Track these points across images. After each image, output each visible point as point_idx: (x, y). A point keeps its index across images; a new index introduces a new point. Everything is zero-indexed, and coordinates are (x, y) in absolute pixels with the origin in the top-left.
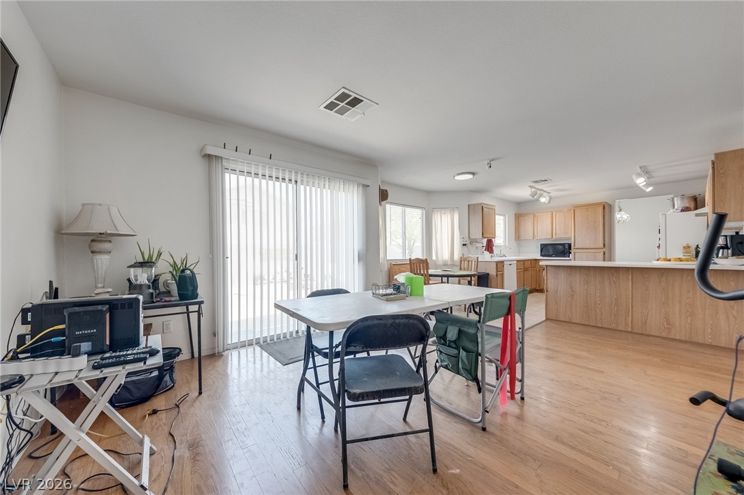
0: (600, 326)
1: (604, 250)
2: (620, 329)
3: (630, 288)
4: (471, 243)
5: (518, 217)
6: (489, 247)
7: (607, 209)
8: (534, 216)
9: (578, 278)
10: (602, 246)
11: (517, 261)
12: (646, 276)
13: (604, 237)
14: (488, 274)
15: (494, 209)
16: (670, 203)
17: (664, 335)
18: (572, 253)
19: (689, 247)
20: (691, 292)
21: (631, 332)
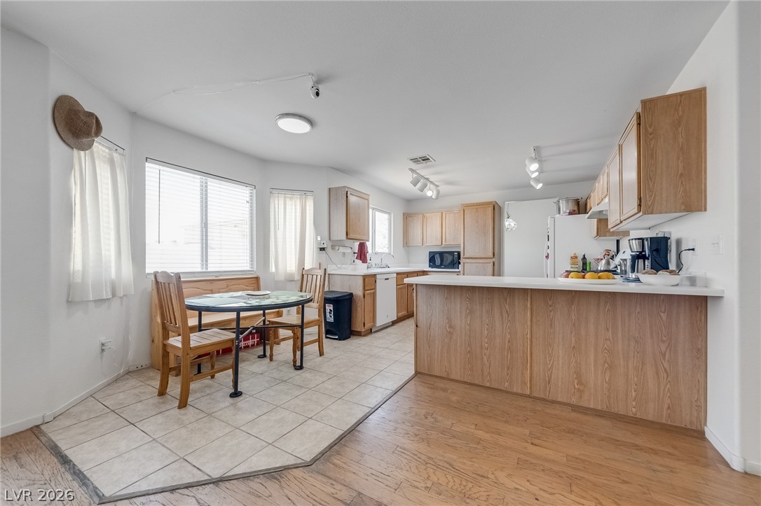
0: (488, 384)
1: (494, 260)
2: (515, 390)
3: (529, 323)
4: (333, 247)
5: (407, 217)
6: (362, 255)
7: (496, 211)
8: (423, 217)
9: (458, 306)
10: (492, 256)
11: (398, 274)
12: (550, 303)
13: (494, 244)
14: (351, 294)
15: (368, 200)
16: (555, 206)
17: (574, 400)
18: (462, 263)
19: (576, 257)
20: (610, 330)
21: (529, 396)
